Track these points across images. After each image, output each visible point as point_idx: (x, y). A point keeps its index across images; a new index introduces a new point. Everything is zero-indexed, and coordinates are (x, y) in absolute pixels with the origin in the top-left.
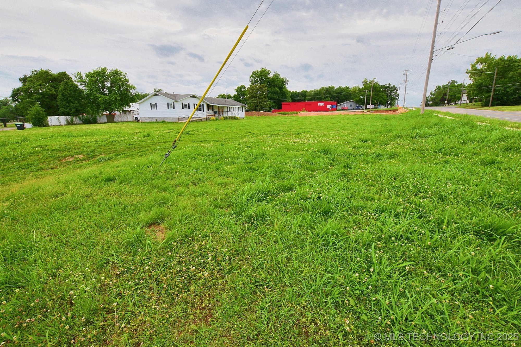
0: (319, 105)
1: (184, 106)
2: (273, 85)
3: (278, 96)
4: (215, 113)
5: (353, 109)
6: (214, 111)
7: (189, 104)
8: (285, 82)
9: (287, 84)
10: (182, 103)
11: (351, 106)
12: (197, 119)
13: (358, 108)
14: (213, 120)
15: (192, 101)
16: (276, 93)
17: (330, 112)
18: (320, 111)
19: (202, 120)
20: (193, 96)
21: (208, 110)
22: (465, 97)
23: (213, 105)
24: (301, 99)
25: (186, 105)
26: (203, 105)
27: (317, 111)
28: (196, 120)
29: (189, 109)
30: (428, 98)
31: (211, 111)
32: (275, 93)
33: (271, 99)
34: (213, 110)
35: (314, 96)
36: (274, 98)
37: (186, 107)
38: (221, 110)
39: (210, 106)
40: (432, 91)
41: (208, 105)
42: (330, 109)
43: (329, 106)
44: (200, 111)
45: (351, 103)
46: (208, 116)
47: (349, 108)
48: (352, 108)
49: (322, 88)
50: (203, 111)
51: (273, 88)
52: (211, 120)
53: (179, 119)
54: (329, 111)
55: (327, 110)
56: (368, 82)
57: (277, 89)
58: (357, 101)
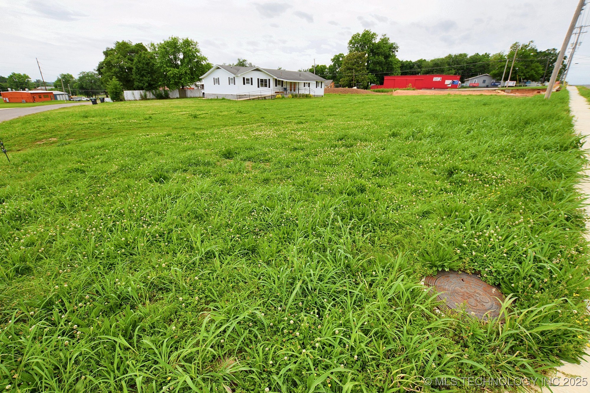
0: (434, 80)
1: (246, 81)
2: (378, 53)
3: (382, 68)
4: (285, 89)
5: (487, 87)
6: (284, 87)
7: (252, 79)
8: (394, 48)
9: (397, 51)
10: (244, 78)
11: (484, 81)
12: (260, 96)
13: (495, 86)
14: (279, 98)
15: (256, 76)
16: (380, 63)
18: (435, 89)
19: (267, 98)
20: (258, 70)
21: (276, 86)
23: (282, 81)
24: (415, 72)
25: (248, 80)
26: (269, 80)
28: (258, 98)
29: (252, 84)
31: (279, 87)
32: (378, 63)
33: (372, 71)
34: (282, 86)
35: (432, 67)
36: (377, 70)
37: (248, 83)
38: (293, 87)
39: (279, 81)
41: (276, 80)
42: (450, 86)
43: (448, 82)
44: (266, 88)
45: (486, 78)
46: (276, 92)
48: (485, 85)
49: (450, 55)
50: (269, 87)
51: (377, 57)
52: (276, 99)
53: (240, 96)
54: (447, 88)
55: (445, 87)
56: (520, 48)
57: (382, 58)
58: (493, 75)
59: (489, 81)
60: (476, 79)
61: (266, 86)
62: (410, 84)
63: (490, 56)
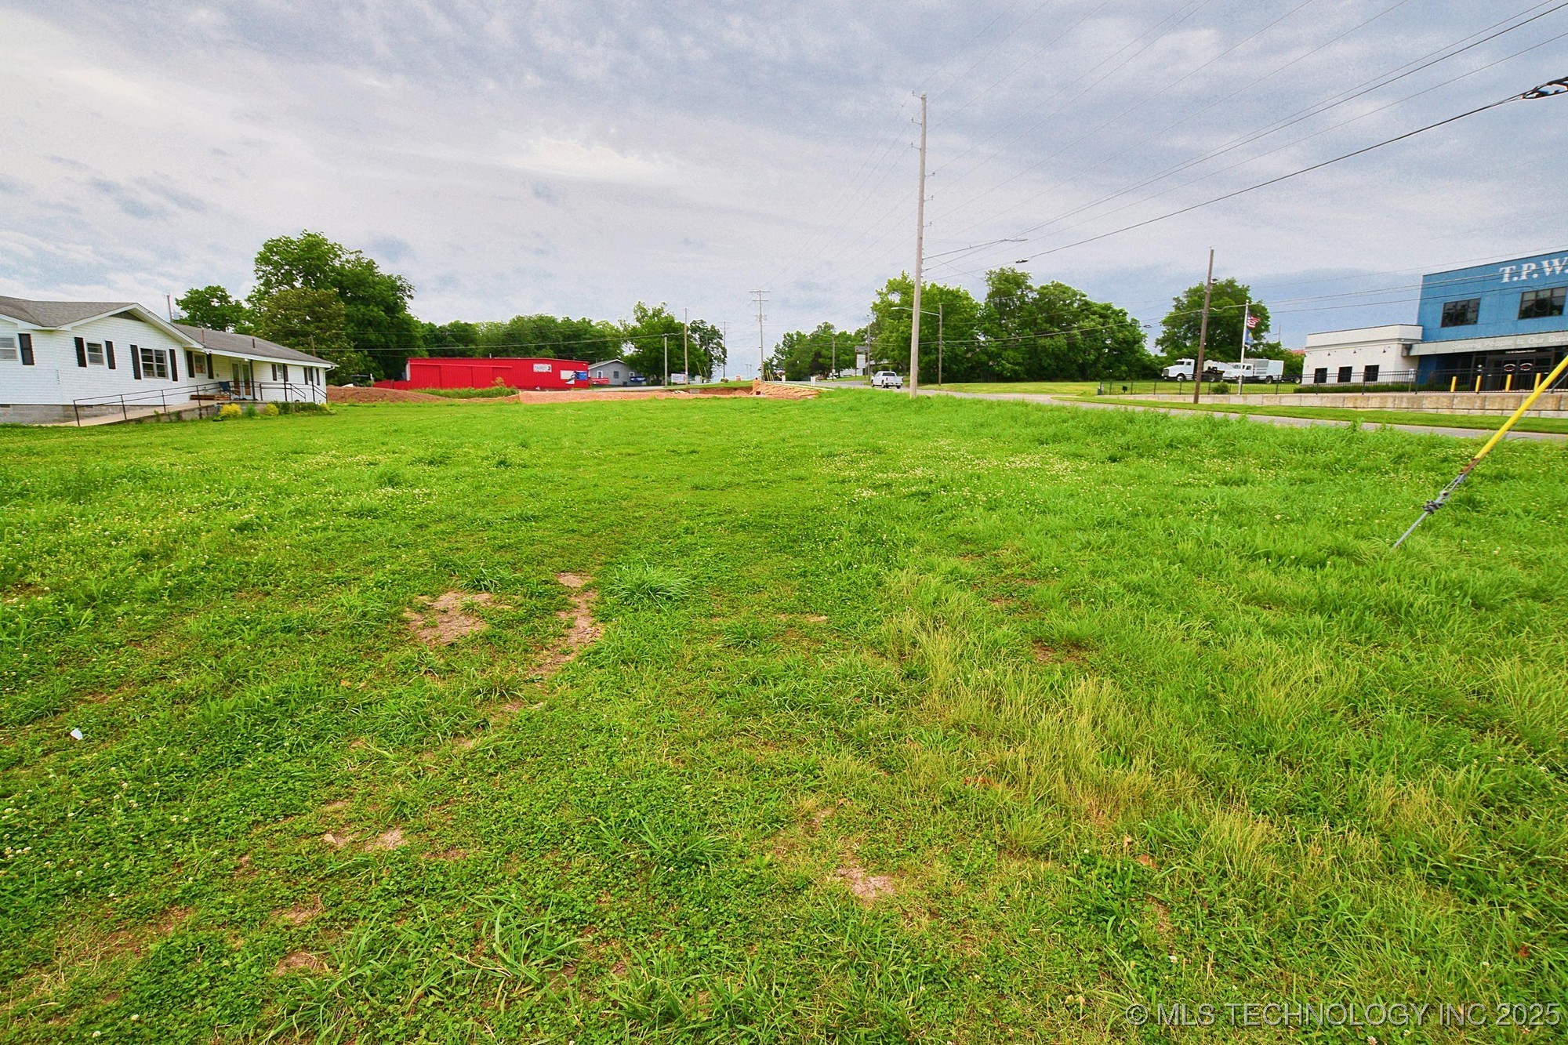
0: (536, 370)
1: (85, 353)
2: (363, 298)
3: (385, 336)
4: (224, 386)
5: (625, 385)
6: (216, 379)
7: (109, 345)
8: (401, 289)
10: (79, 342)
11: (616, 374)
12: (161, 411)
13: (637, 383)
14: (234, 416)
15: (123, 337)
16: (375, 324)
17: (572, 393)
18: (542, 389)
19: (184, 416)
20: (130, 315)
21: (191, 375)
22: (861, 361)
23: (210, 356)
24: (453, 351)
25: (94, 347)
26: (172, 352)
27: (534, 389)
28: (157, 417)
29: (112, 366)
30: (771, 361)
31: (201, 379)
32: (370, 324)
33: (361, 344)
34: (211, 376)
36: (370, 341)
37: (97, 360)
38: (241, 378)
39: (200, 358)
40: (778, 345)
41: (189, 354)
42: (573, 382)
43: (566, 375)
44: (161, 380)
45: (617, 367)
46: (193, 398)
47: (612, 381)
48: (620, 381)
49: (519, 318)
50: (175, 378)
51: (362, 309)
52: (224, 418)
53: (75, 411)
54: (568, 387)
55: (563, 386)
56: (650, 313)
57: (379, 313)
58: (631, 363)
59: (625, 374)
60: (600, 370)
61: (162, 374)
62: (499, 379)
63: (593, 324)
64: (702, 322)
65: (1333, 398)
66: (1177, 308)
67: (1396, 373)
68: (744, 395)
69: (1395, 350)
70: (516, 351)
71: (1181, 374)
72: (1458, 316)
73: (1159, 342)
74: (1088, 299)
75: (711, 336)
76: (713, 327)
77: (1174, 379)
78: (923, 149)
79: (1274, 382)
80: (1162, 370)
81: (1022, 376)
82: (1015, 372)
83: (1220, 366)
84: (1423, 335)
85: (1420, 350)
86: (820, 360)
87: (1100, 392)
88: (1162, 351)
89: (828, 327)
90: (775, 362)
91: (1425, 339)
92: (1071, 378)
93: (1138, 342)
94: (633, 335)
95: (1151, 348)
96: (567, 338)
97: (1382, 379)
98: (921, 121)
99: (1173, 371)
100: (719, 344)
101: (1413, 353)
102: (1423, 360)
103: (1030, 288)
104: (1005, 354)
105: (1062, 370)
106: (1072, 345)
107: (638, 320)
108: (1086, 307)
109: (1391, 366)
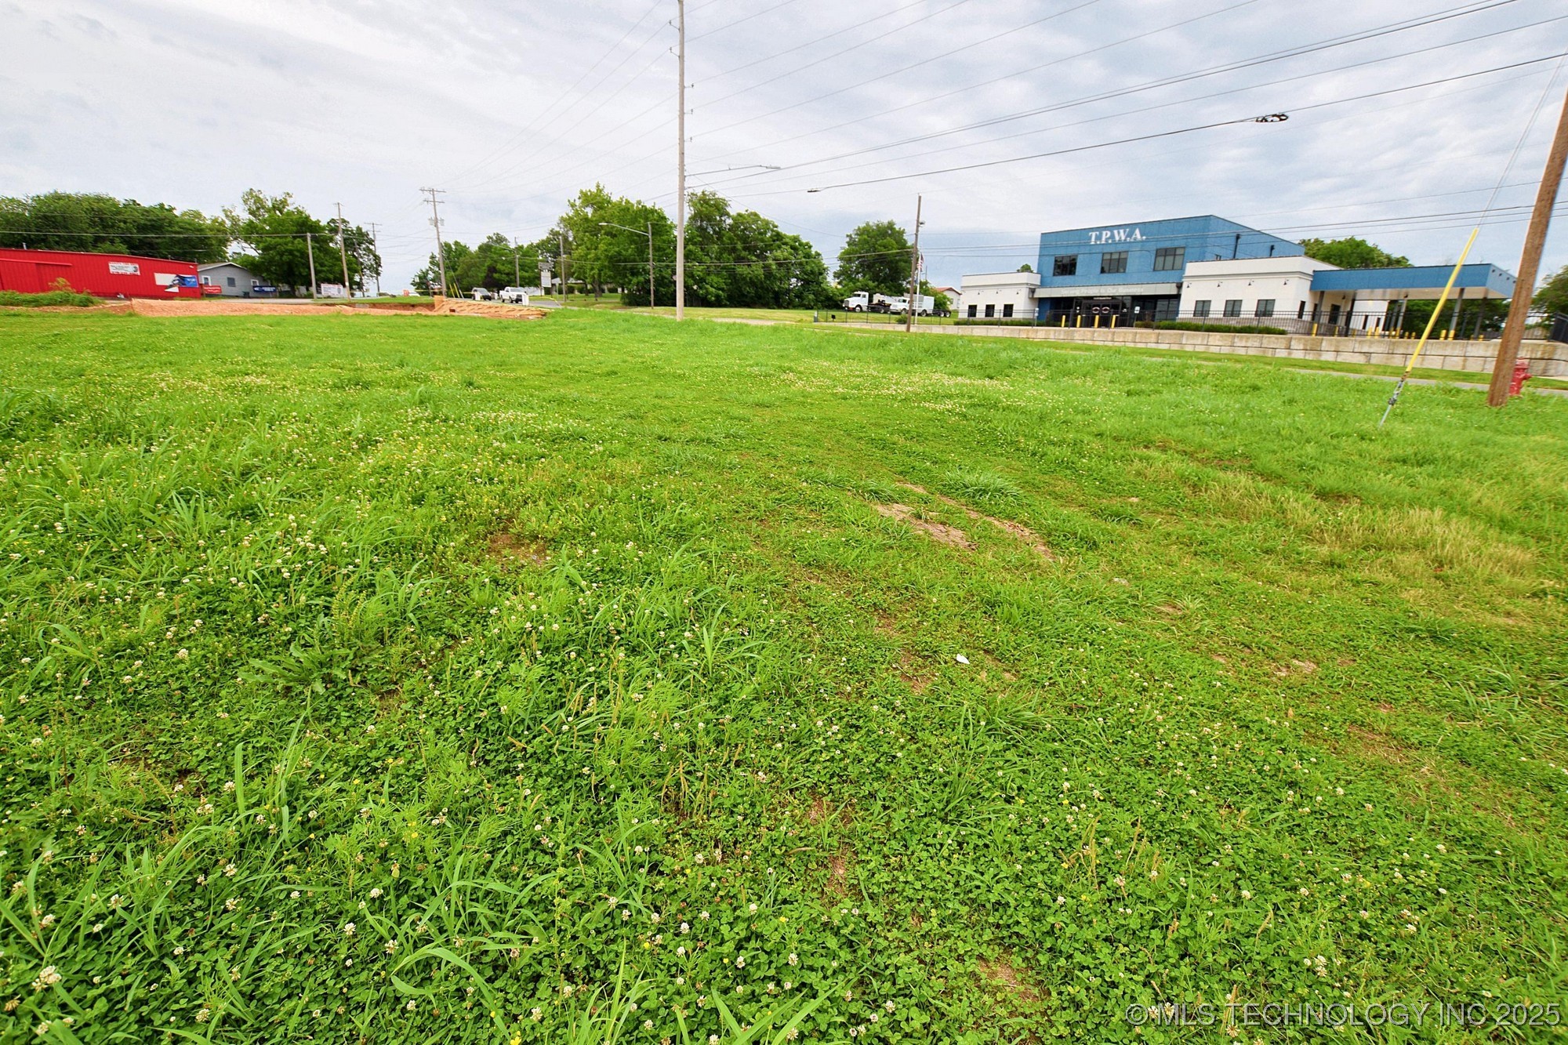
5: (246, 296)
11: (231, 282)
13: (261, 294)
17: (177, 303)
22: (545, 279)
42: (175, 290)
43: (163, 279)
45: (230, 272)
47: (227, 290)
48: (238, 290)
54: (171, 296)
55: (161, 294)
56: (269, 204)
58: (251, 267)
59: (244, 282)
60: (210, 275)
62: (61, 281)
63: (176, 212)
64: (344, 221)
65: (1012, 330)
66: (849, 244)
67: (1025, 312)
68: (425, 312)
69: (1024, 292)
70: (61, 242)
71: (859, 306)
72: (1066, 267)
73: (837, 275)
74: (779, 230)
75: (358, 239)
76: (359, 229)
77: (854, 310)
78: (681, 57)
79: (927, 315)
80: (842, 301)
81: (725, 302)
82: (718, 297)
83: (888, 300)
84: (1042, 282)
85: (1042, 293)
86: (496, 275)
87: (816, 320)
88: (839, 283)
89: (500, 239)
90: (431, 276)
91: (1043, 285)
92: (766, 305)
93: (821, 274)
94: (249, 233)
95: (832, 282)
96: (142, 228)
97: (1016, 316)
98: (678, 25)
99: (853, 302)
100: (368, 250)
101: (1036, 296)
102: (1041, 302)
103: (728, 214)
104: (709, 279)
105: (760, 297)
106: (769, 275)
107: (252, 213)
108: (778, 237)
109: (1023, 307)
